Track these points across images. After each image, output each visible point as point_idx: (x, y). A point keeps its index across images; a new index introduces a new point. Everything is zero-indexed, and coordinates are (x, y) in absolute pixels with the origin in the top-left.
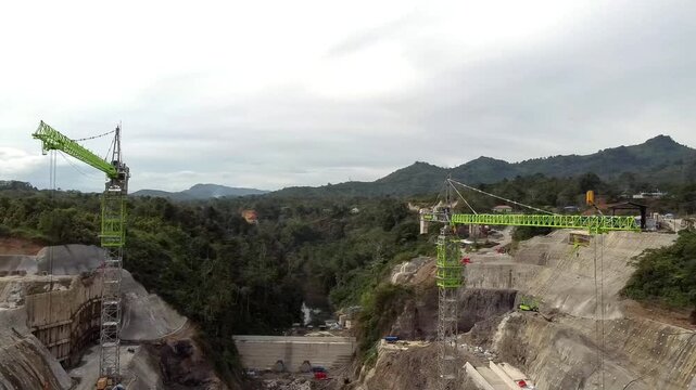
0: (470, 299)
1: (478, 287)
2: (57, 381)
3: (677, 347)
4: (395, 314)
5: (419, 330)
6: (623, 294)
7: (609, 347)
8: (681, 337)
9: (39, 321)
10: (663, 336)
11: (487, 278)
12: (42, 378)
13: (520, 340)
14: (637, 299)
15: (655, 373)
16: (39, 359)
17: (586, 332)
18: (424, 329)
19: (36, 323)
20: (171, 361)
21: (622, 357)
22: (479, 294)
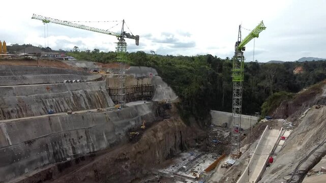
2: (107, 103)
4: (276, 107)
9: (110, 86)
12: (101, 101)
16: (103, 96)
19: (109, 86)
20: (162, 109)
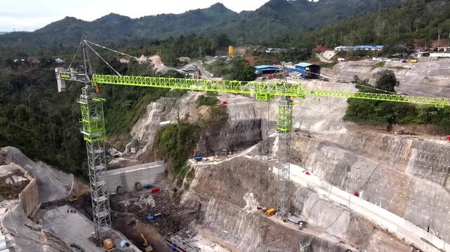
0: (237, 127)
1: (238, 118)
3: (395, 145)
4: (194, 143)
5: (210, 150)
6: (345, 119)
7: (354, 148)
8: (396, 140)
10: (385, 140)
11: (242, 113)
13: (293, 149)
14: (355, 121)
15: (387, 159)
17: (336, 141)
18: (214, 149)
21: (364, 153)
22: (242, 124)
